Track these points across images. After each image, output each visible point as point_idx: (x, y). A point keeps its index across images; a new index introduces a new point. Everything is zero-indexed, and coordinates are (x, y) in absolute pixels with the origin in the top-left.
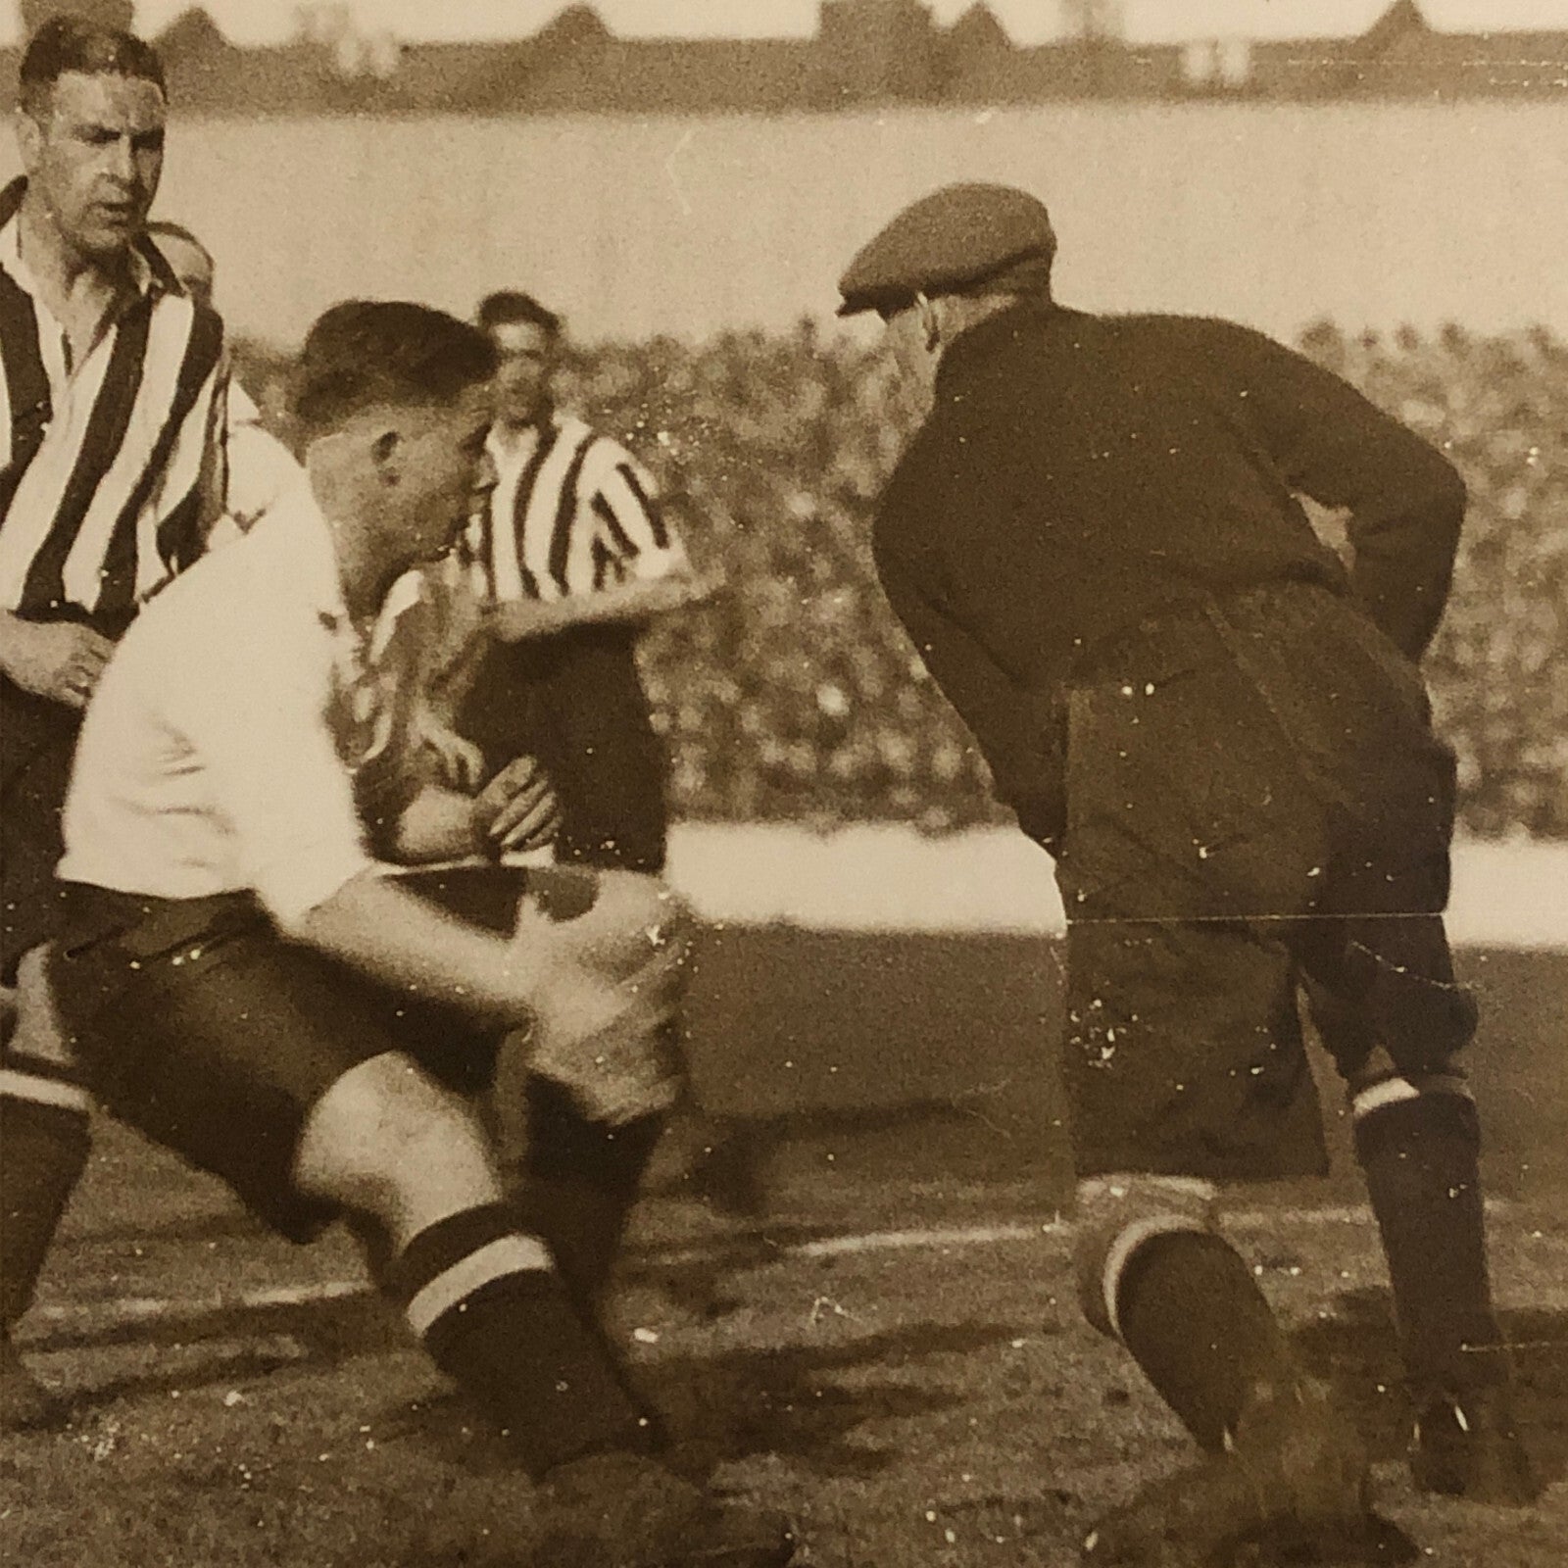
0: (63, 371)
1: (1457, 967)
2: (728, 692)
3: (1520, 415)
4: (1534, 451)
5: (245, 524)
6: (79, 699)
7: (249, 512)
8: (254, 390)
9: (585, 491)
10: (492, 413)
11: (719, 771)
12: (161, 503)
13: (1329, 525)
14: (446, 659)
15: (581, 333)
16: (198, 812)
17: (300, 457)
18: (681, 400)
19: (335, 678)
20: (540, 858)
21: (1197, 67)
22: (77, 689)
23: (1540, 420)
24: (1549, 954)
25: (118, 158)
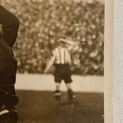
1: (16, 93)
3: (27, 11)
4: (30, 16)
23: (30, 12)
24: (30, 91)
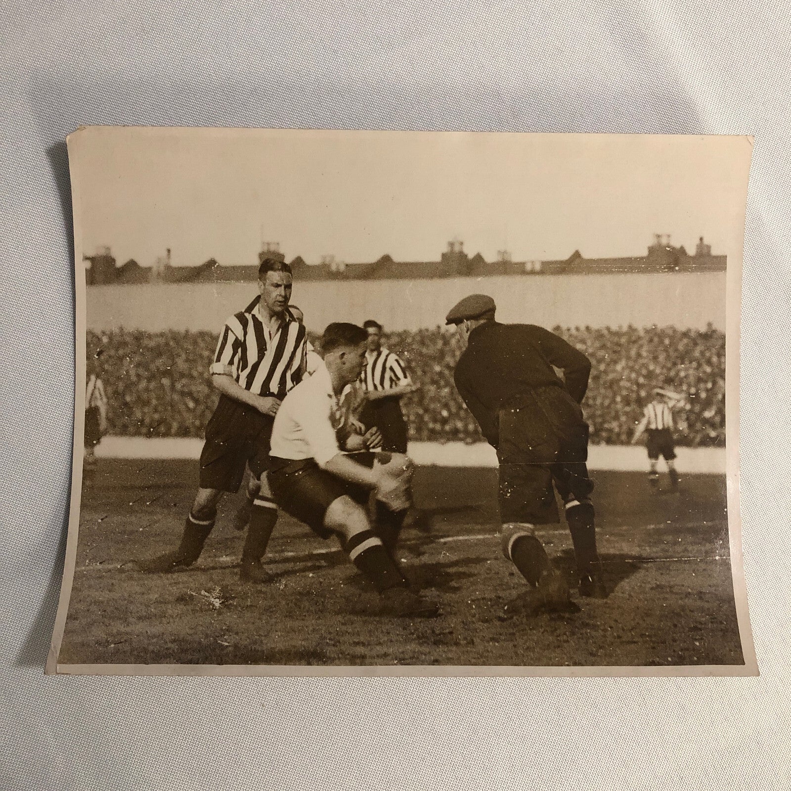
0: (269, 340)
1: (589, 474)
2: (421, 411)
3: (603, 347)
4: (607, 355)
5: (311, 374)
6: (274, 414)
7: (312, 371)
8: (313, 343)
9: (388, 365)
10: (367, 348)
11: (419, 430)
12: (292, 370)
13: (559, 372)
14: (357, 404)
15: (387, 329)
16: (301, 440)
17: (323, 359)
18: (409, 344)
19: (332, 409)
20: (378, 450)
21: (529, 267)
22: (273, 412)
23: (608, 348)
24: (610, 471)
25: (281, 291)
